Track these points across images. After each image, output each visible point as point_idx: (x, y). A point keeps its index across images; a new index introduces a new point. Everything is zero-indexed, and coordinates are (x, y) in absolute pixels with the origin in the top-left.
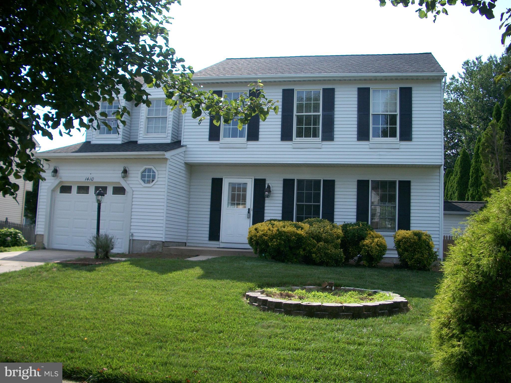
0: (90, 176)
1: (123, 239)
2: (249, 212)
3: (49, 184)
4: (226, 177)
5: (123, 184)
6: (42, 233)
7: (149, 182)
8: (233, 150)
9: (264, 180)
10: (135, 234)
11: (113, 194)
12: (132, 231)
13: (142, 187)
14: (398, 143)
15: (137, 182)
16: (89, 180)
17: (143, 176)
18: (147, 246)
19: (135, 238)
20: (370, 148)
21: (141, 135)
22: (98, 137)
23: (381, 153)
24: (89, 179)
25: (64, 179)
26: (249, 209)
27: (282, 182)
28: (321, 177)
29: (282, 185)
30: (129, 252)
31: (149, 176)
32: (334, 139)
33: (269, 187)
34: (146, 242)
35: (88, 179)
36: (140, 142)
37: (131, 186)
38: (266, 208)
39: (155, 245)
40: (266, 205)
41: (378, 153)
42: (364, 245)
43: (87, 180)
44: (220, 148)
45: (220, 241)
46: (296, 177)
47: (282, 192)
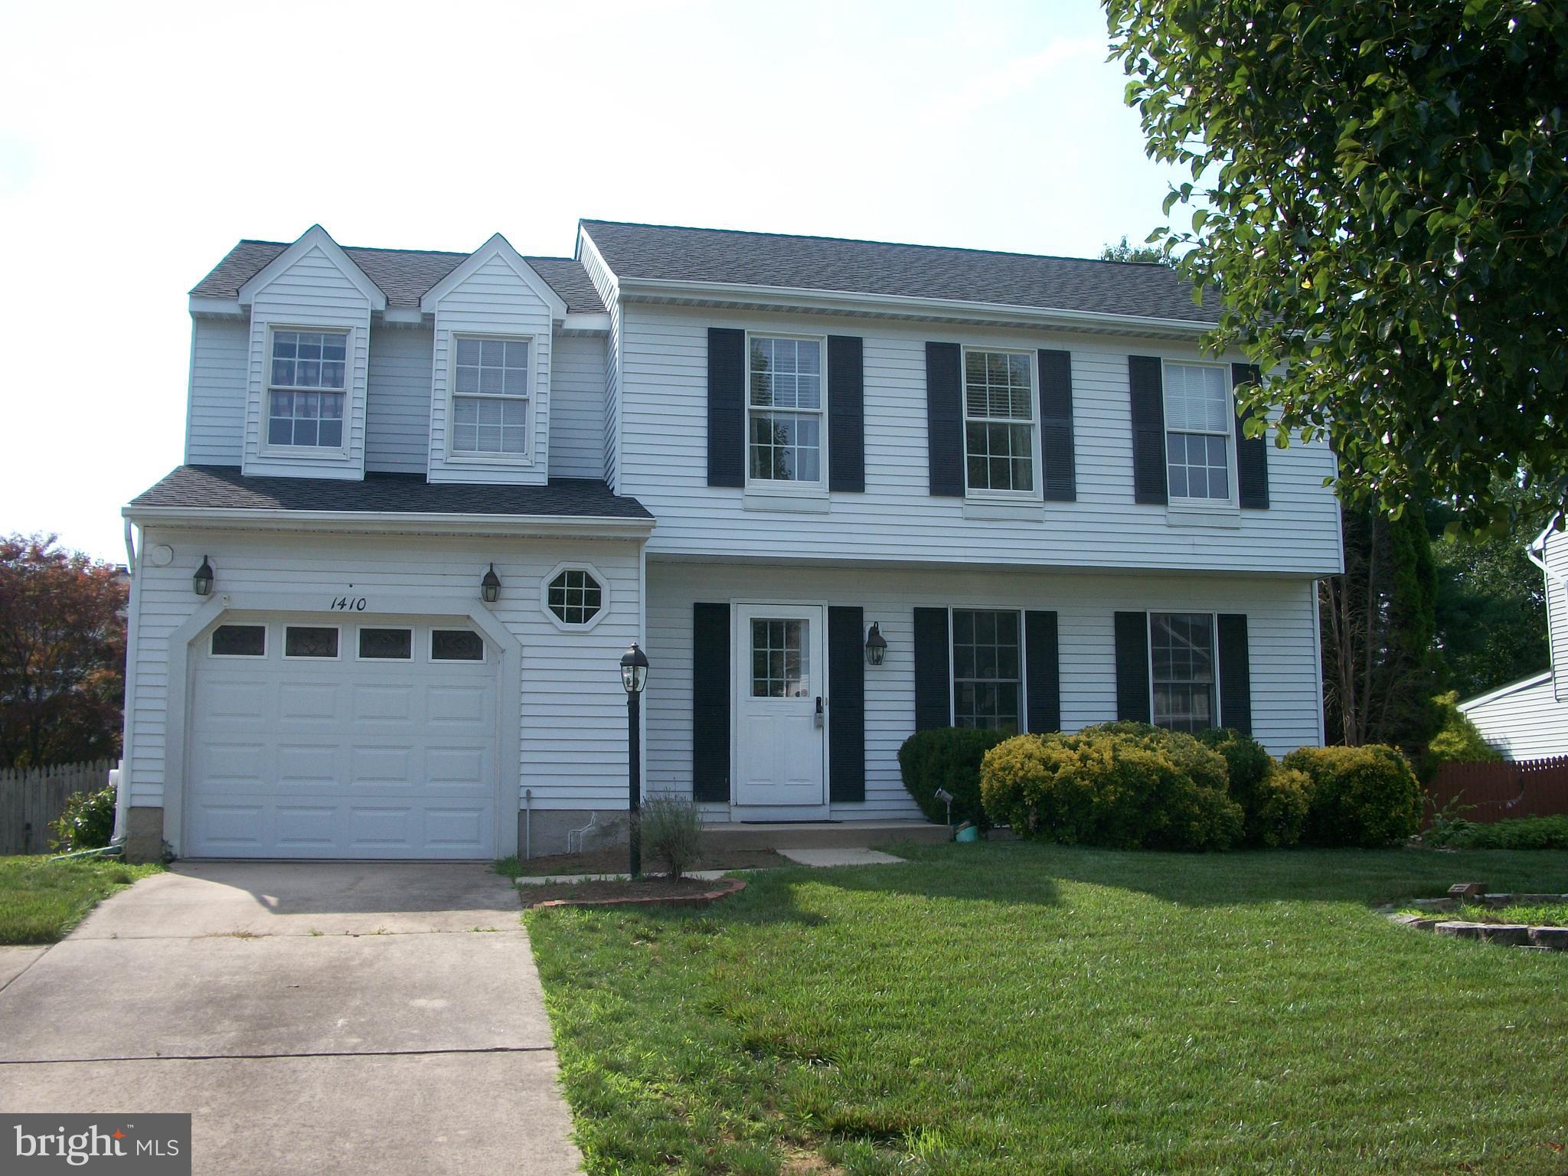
0: (351, 594)
1: (481, 809)
2: (819, 710)
3: (180, 621)
4: (740, 600)
5: (484, 622)
6: (156, 802)
7: (574, 617)
8: (780, 517)
9: (858, 612)
10: (535, 793)
11: (434, 657)
12: (525, 781)
13: (555, 632)
14: (1238, 513)
15: (538, 618)
16: (346, 609)
17: (555, 597)
18: (585, 830)
19: (537, 805)
20: (1170, 526)
21: (437, 455)
22: (268, 453)
23: (1197, 541)
24: (348, 603)
25: (238, 603)
26: (819, 700)
27: (910, 618)
28: (1021, 602)
29: (910, 627)
30: (519, 856)
31: (574, 598)
32: (1077, 495)
33: (874, 631)
34: (580, 816)
35: (343, 605)
36: (433, 478)
37: (514, 628)
38: (867, 696)
39: (613, 825)
40: (867, 686)
41: (1190, 540)
42: (1272, 791)
43: (337, 608)
44: (746, 510)
45: (732, 802)
46: (952, 601)
47: (911, 647)
